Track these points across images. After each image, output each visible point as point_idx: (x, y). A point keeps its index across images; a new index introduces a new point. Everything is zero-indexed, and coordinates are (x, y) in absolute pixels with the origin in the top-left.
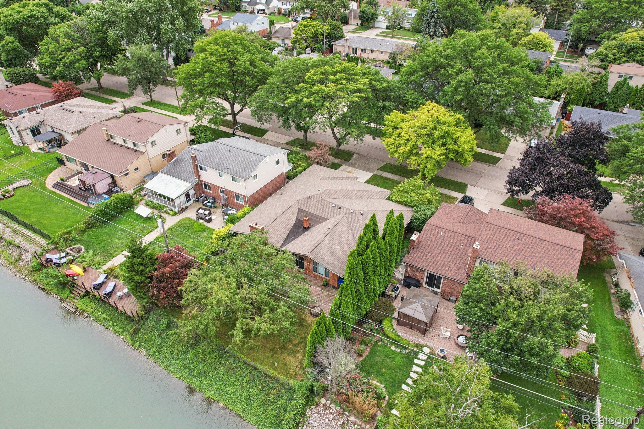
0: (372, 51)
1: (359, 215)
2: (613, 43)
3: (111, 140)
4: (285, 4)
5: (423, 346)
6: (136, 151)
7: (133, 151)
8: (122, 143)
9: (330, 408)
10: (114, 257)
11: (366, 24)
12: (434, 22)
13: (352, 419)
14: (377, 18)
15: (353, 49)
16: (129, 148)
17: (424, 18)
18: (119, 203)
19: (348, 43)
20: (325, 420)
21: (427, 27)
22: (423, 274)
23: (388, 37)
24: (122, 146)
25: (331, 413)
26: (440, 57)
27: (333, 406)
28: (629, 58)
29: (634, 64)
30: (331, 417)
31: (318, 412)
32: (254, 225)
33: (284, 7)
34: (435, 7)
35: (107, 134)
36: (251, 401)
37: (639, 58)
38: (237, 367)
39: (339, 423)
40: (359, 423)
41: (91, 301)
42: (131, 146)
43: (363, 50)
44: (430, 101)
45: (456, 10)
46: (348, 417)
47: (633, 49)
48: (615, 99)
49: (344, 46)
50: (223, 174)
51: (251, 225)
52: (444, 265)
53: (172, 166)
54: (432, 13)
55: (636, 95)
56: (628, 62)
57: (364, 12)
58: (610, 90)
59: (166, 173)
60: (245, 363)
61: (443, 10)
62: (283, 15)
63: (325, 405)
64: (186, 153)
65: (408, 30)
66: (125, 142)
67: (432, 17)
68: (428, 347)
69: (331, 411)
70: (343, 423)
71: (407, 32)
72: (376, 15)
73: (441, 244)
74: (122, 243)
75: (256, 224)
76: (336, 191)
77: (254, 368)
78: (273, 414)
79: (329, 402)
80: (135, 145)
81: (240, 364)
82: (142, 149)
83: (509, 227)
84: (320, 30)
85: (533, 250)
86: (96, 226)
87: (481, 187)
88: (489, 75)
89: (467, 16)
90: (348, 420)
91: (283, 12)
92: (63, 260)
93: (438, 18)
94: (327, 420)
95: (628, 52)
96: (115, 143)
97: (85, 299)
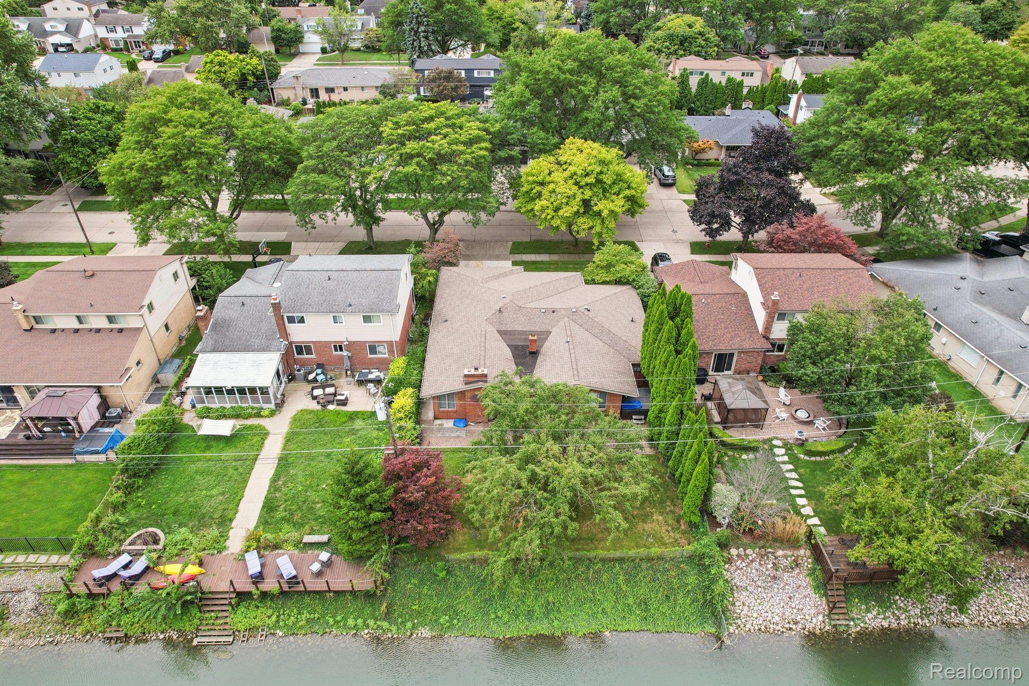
0: (346, 89)
1: (586, 313)
2: (659, 33)
3: (37, 326)
4: (113, 30)
5: (770, 440)
6: (121, 330)
7: (115, 333)
8: (76, 325)
9: (746, 555)
10: (231, 520)
11: (285, 50)
12: (425, 32)
13: (780, 553)
14: (303, 37)
15: (312, 90)
16: (98, 331)
17: (406, 28)
18: (163, 429)
19: (301, 81)
20: (751, 572)
21: (414, 40)
22: (710, 358)
23: (337, 65)
24: (77, 331)
25: (752, 561)
26: (564, 73)
27: (749, 551)
28: (684, 50)
29: (692, 57)
30: (755, 565)
31: (738, 568)
32: (473, 372)
33: (112, 36)
34: (420, 9)
35: (27, 317)
36: (644, 604)
37: (696, 49)
38: (595, 572)
39: (769, 566)
40: (790, 553)
41: (257, 607)
42: (104, 324)
43: (330, 90)
44: (571, 138)
45: (449, 10)
46: (773, 553)
47: (686, 39)
48: (703, 101)
49: (294, 88)
50: (343, 318)
51: (466, 372)
52: (732, 338)
53: (215, 337)
54: (417, 18)
55: (724, 93)
56: (685, 55)
57: (279, 30)
58: (694, 90)
59: (214, 350)
60: (604, 560)
61: (432, 12)
62: (114, 50)
63: (738, 556)
64: (224, 307)
65: (358, 50)
66: (81, 322)
67: (419, 23)
68: (777, 438)
69: (750, 558)
70: (774, 564)
71: (358, 53)
72: (300, 32)
73: (710, 314)
74: (223, 494)
75: (476, 369)
76: (524, 291)
77: (621, 560)
78: (688, 601)
79: (741, 549)
80: (111, 319)
81: (599, 565)
82: (132, 322)
83: (784, 266)
84: (249, 67)
85: (823, 283)
86: (139, 487)
87: (650, 241)
88: (636, 87)
89: (467, 17)
90: (776, 558)
91: (113, 45)
92: (137, 568)
93: (428, 25)
94: (754, 571)
95: (682, 43)
96: (54, 331)
97: (242, 609)
